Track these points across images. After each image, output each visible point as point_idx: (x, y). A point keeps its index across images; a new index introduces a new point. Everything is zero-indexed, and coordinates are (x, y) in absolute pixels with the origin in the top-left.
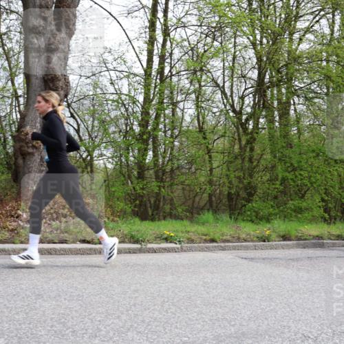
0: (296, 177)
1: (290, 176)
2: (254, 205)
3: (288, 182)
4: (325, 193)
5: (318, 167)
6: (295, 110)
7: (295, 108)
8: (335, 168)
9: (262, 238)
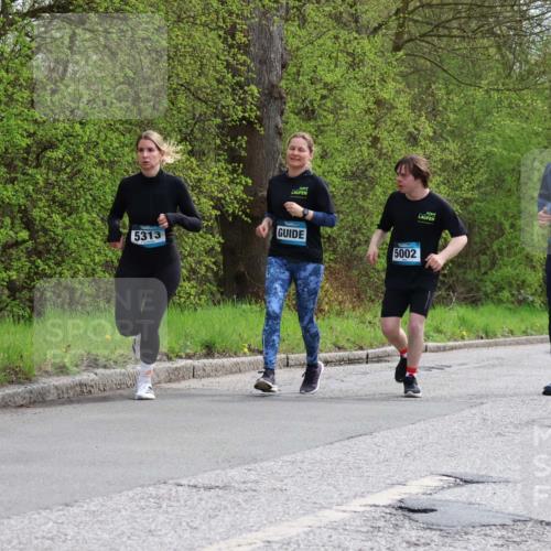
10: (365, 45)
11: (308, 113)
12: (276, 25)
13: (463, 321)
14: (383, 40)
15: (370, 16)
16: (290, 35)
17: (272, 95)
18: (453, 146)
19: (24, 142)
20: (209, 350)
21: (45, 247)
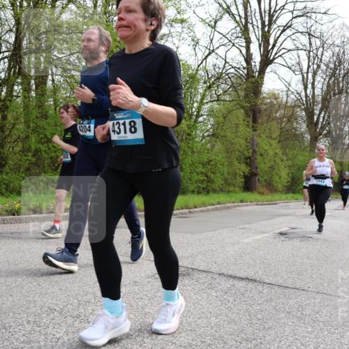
0: (49, 149)
1: (43, 148)
2: (4, 177)
3: (41, 154)
6: (53, 81)
7: (53, 78)
9: (11, 211)
10: (273, 142)
11: (261, 155)
12: (255, 138)
13: (292, 197)
14: (276, 141)
15: (274, 136)
16: (258, 140)
17: (254, 152)
18: (290, 162)
19: (206, 160)
20: (242, 201)
21: (210, 181)
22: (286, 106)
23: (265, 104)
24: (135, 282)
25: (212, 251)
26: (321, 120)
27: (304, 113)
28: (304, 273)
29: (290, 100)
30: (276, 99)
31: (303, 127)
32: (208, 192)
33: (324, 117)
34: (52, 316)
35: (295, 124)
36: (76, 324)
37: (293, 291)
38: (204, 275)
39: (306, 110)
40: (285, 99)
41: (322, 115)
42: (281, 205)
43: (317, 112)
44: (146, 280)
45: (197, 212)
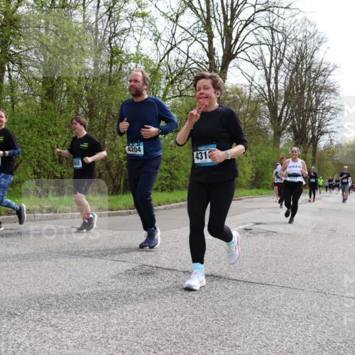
4: (38, 166)
5: (31, 139)
6: (10, 77)
7: (10, 75)
8: (48, 140)
13: (256, 192)
18: (254, 157)
19: (169, 157)
21: (173, 178)
22: (249, 101)
23: (229, 99)
24: (98, 283)
25: (177, 248)
26: (284, 114)
27: (267, 108)
28: (270, 268)
29: (253, 95)
30: (239, 94)
31: (266, 122)
32: (172, 190)
33: (287, 112)
34: (13, 322)
35: (258, 119)
36: (38, 328)
37: (257, 286)
38: (169, 272)
39: (269, 105)
40: (248, 94)
41: (285, 110)
42: (245, 200)
43: (280, 107)
44: (110, 280)
45: (161, 209)
